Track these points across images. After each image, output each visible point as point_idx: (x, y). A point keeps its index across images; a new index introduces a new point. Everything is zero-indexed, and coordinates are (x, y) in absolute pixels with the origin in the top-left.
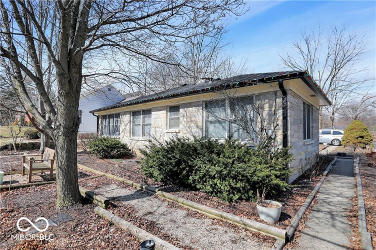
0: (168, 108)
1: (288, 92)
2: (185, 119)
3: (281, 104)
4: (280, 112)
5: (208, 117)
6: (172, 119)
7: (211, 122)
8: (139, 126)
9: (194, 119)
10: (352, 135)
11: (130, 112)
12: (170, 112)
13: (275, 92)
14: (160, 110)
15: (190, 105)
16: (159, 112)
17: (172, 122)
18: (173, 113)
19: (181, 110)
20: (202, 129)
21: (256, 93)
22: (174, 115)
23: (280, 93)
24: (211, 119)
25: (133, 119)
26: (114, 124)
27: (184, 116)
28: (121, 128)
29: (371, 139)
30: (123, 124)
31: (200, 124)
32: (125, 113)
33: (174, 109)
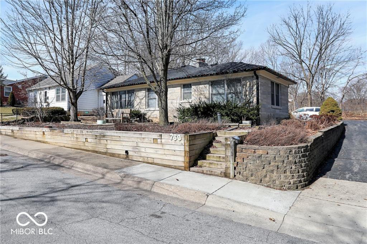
0: (182, 85)
1: (259, 77)
2: (196, 93)
3: (256, 83)
4: (255, 87)
5: (212, 91)
6: (185, 93)
7: (215, 95)
8: (154, 100)
9: (203, 93)
10: (326, 110)
11: (146, 88)
12: (184, 88)
13: (253, 76)
14: (176, 87)
15: (200, 83)
16: (175, 88)
17: (185, 95)
18: (185, 89)
19: (193, 87)
20: (209, 99)
21: (243, 77)
22: (186, 91)
23: (255, 77)
24: (214, 92)
25: (148, 94)
26: (127, 99)
27: (195, 91)
28: (135, 102)
29: (340, 112)
30: (137, 99)
31: (207, 95)
32: (141, 90)
33: (187, 86)
